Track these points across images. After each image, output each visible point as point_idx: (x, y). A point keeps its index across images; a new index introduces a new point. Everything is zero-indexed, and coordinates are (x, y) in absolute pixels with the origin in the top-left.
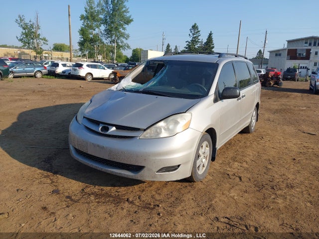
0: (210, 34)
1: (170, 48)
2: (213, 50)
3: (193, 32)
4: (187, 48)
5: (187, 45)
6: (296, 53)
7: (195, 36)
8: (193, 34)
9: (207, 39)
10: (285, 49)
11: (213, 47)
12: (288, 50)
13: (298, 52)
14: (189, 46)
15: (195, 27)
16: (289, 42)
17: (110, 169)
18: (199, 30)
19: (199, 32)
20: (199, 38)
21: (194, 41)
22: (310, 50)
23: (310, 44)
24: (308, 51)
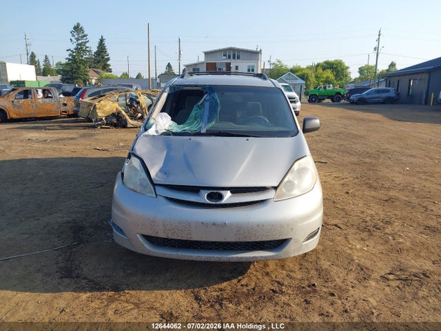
0: (102, 40)
1: (36, 59)
2: (108, 63)
3: (76, 36)
4: (69, 60)
5: (70, 55)
6: (216, 68)
7: (80, 42)
8: (78, 39)
9: (98, 48)
10: (202, 63)
11: (108, 59)
12: (207, 63)
13: (218, 66)
14: (74, 57)
15: (77, 28)
16: (207, 54)
17: (235, 256)
18: (85, 33)
19: (86, 36)
20: (87, 45)
21: (80, 49)
22: (230, 64)
23: (229, 57)
24: (228, 65)
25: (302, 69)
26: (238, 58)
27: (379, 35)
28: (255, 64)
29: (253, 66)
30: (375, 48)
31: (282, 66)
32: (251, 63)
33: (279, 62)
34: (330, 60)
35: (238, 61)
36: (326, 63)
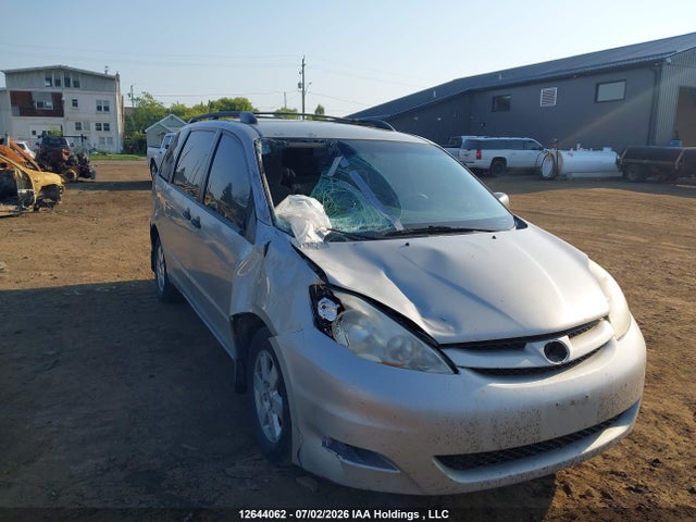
6: (32, 102)
10: (5, 91)
12: (12, 92)
13: (36, 99)
16: (9, 74)
22: (60, 95)
23: (58, 83)
24: (57, 98)
25: (188, 110)
26: (77, 85)
27: (303, 66)
28: (110, 98)
29: (106, 102)
30: (299, 84)
31: (153, 104)
32: (103, 97)
33: (148, 96)
34: (229, 98)
35: (76, 90)
36: (224, 101)
